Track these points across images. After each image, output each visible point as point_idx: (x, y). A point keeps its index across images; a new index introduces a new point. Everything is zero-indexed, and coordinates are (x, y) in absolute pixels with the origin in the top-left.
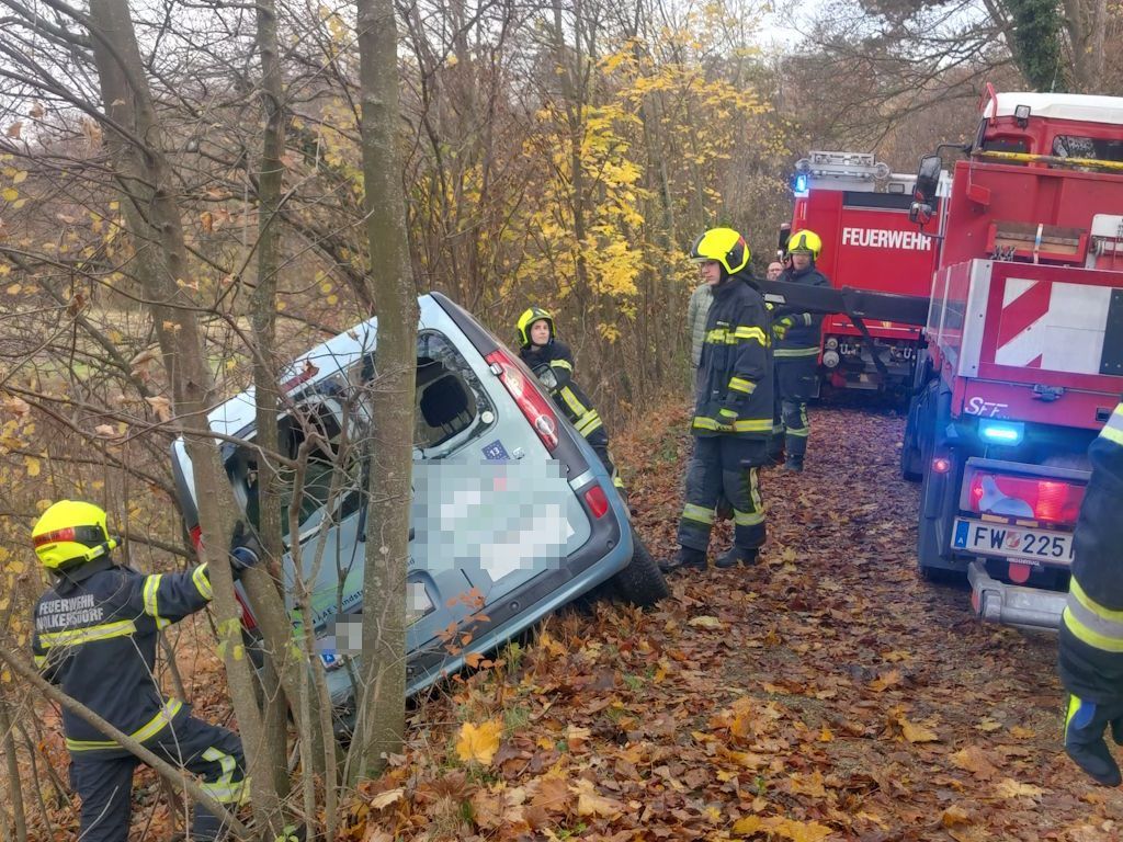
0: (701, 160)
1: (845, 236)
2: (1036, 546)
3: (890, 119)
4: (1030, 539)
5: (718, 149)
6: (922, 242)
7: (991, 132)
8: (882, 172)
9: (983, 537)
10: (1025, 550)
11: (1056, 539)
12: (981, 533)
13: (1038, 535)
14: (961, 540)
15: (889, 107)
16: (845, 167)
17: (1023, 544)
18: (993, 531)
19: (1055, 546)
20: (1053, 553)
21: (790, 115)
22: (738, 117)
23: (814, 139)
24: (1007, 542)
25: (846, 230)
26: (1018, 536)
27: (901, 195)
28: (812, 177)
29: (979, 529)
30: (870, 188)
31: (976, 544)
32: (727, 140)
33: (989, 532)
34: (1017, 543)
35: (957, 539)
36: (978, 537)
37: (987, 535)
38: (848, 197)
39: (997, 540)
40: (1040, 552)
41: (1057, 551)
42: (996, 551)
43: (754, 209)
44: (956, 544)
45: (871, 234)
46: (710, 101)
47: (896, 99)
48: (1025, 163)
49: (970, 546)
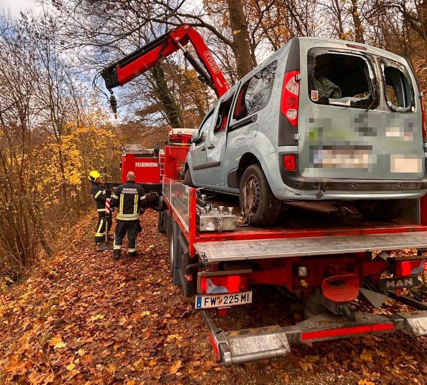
0: (98, 148)
1: (136, 165)
2: (228, 301)
3: (144, 137)
4: (226, 298)
5: (102, 145)
6: (155, 165)
7: (172, 139)
8: (144, 149)
9: (207, 302)
10: (225, 303)
11: (235, 296)
12: (207, 300)
13: (229, 296)
14: (199, 305)
15: (143, 134)
16: (134, 148)
17: (224, 301)
18: (211, 298)
19: (235, 299)
20: (235, 302)
21: (121, 137)
22: (108, 137)
23: (127, 142)
24: (217, 301)
25: (136, 163)
26: (221, 298)
27: (149, 154)
28: (126, 151)
29: (206, 299)
30: (141, 153)
31: (205, 305)
32: (105, 143)
33: (210, 299)
34: (221, 301)
35: (197, 305)
36: (206, 302)
37: (209, 300)
38: (136, 155)
39: (213, 302)
40: (230, 303)
41: (236, 300)
42: (213, 306)
43: (114, 158)
44: (197, 307)
45: (143, 164)
46: (100, 134)
47: (144, 133)
48: (182, 146)
49: (203, 306)
